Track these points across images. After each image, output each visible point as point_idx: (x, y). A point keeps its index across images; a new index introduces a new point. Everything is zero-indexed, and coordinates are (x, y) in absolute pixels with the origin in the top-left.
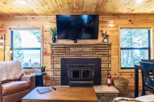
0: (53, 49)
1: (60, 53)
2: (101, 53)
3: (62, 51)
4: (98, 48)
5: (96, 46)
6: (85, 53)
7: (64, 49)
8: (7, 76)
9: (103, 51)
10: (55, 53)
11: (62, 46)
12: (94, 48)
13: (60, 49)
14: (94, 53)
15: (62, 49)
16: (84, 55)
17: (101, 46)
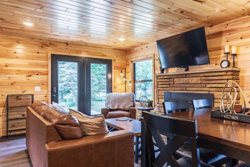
0: (158, 80)
1: (164, 86)
2: (214, 85)
3: (166, 83)
4: (210, 78)
5: (206, 75)
6: (192, 85)
7: (168, 80)
8: (119, 106)
9: (218, 82)
10: (160, 86)
11: (166, 77)
12: (203, 78)
13: (164, 80)
14: (204, 85)
15: (166, 80)
16: (190, 89)
17: (213, 74)
